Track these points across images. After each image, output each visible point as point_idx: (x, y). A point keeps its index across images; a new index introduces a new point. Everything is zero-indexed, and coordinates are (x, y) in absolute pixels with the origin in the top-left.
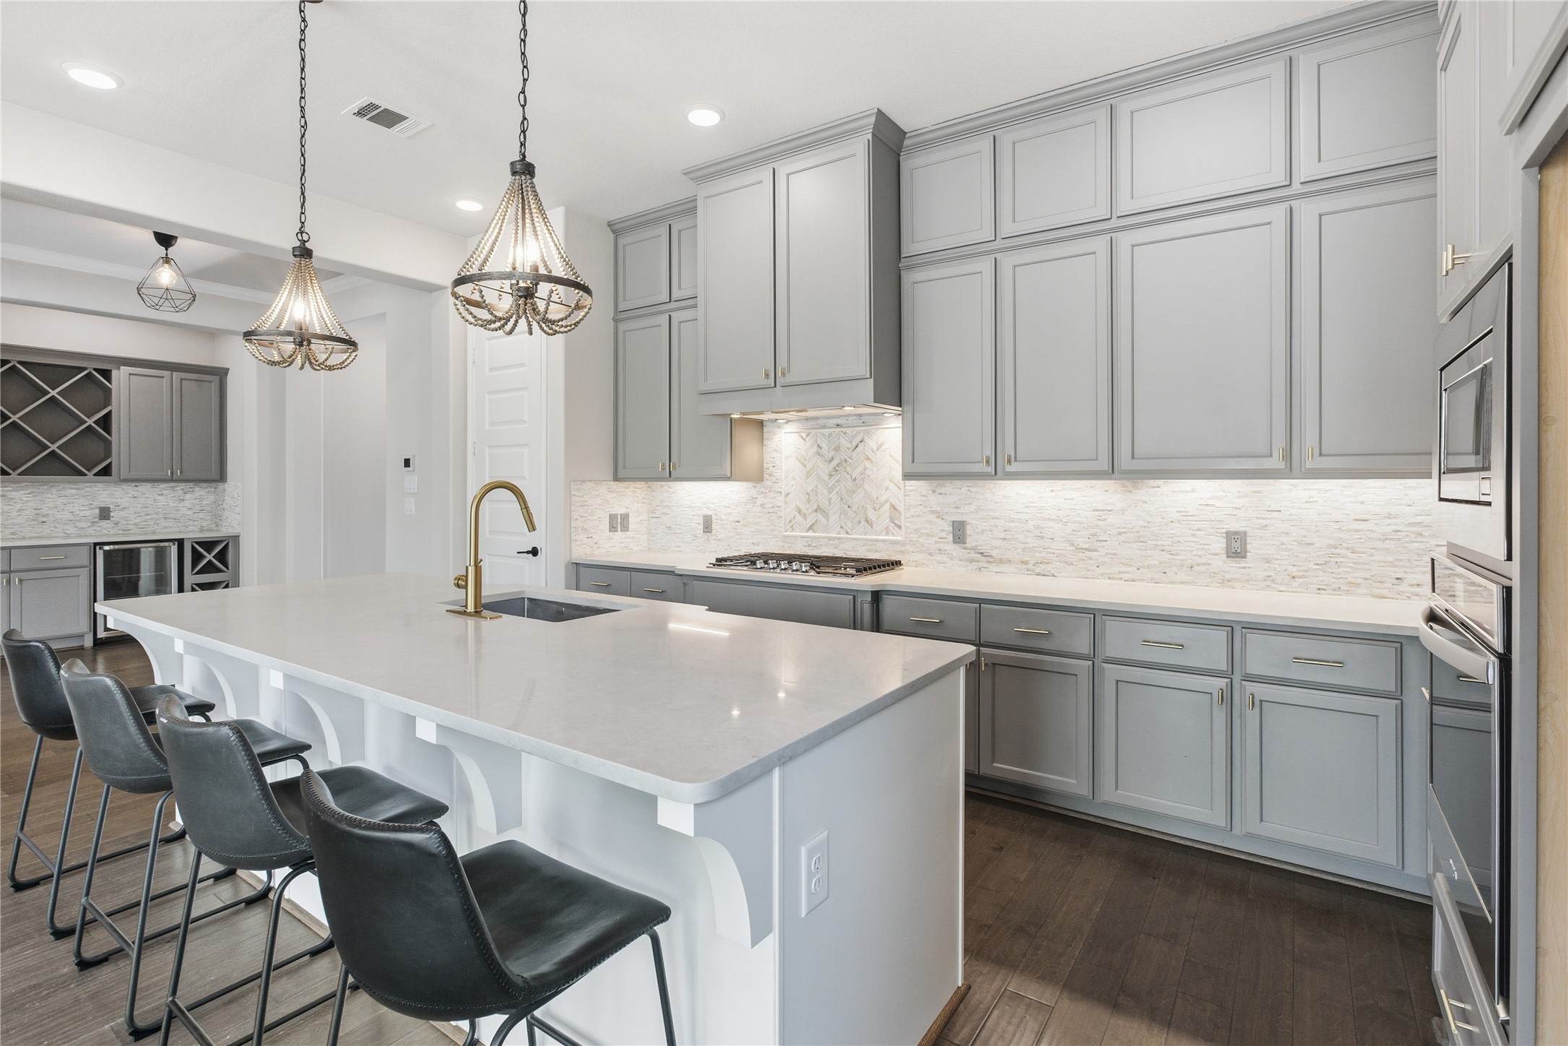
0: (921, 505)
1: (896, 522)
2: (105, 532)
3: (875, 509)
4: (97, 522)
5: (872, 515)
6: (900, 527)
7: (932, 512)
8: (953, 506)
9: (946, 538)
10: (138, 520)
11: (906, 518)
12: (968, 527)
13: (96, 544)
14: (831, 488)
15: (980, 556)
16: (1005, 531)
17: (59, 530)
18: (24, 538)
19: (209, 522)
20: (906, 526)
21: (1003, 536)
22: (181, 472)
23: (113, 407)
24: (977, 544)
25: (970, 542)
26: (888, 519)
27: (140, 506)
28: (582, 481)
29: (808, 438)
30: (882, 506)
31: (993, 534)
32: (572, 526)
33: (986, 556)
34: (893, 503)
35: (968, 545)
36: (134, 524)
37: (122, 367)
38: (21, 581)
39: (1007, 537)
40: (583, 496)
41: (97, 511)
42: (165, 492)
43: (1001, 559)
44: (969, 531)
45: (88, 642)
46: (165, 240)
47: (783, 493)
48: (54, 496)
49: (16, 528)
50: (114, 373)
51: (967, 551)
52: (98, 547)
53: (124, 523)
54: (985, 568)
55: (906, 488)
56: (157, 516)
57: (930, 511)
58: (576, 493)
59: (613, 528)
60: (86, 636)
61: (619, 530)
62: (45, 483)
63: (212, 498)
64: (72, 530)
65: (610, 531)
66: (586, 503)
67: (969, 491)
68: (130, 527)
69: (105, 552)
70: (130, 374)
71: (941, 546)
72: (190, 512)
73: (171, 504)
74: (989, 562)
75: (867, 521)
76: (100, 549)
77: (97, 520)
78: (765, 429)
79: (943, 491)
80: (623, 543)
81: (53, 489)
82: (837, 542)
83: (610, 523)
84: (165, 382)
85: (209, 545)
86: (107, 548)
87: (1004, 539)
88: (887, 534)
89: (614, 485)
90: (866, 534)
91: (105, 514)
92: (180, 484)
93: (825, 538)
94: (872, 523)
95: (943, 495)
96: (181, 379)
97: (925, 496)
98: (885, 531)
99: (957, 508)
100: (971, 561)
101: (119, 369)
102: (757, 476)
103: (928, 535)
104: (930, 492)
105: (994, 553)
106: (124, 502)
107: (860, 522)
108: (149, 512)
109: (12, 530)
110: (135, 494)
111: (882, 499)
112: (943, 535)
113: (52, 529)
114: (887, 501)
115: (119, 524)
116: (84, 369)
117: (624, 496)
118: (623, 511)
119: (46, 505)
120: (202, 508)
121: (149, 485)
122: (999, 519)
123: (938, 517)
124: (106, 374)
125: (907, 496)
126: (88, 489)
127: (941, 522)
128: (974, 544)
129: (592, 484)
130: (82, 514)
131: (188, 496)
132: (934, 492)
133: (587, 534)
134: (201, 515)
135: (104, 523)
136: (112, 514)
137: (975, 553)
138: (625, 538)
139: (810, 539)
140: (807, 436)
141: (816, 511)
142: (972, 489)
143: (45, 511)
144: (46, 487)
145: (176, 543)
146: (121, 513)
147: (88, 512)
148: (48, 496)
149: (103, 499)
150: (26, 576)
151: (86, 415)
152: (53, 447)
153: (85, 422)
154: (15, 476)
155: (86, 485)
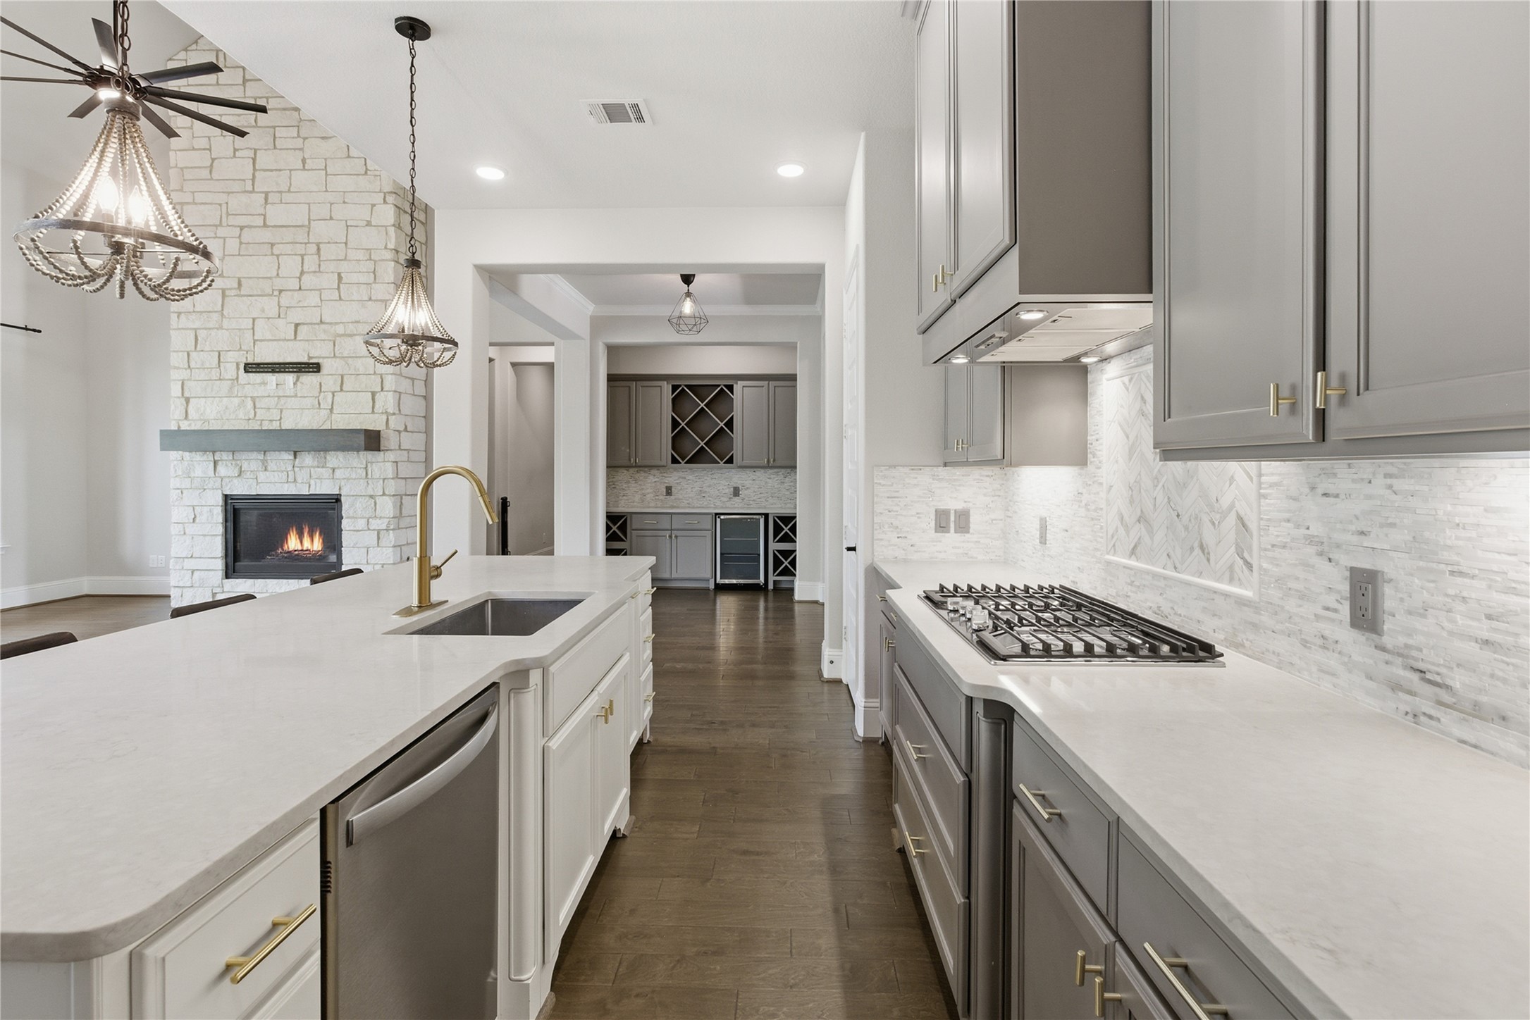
0: (1288, 521)
1: (1246, 555)
2: (736, 505)
3: (1213, 524)
4: (732, 498)
5: (1209, 536)
6: (1249, 566)
7: (1310, 540)
8: (1353, 528)
9: (1335, 611)
10: (755, 498)
11: (1261, 549)
12: (1388, 590)
13: (716, 514)
14: (1156, 478)
15: (1415, 677)
16: (1489, 617)
18: (693, 508)
20: (1260, 567)
21: (1485, 635)
22: (774, 461)
23: (734, 412)
24: (1411, 642)
25: (1394, 628)
26: (1233, 549)
27: (757, 486)
28: (890, 467)
29: (1131, 385)
30: (1224, 515)
31: (1454, 621)
32: (875, 521)
33: (1430, 682)
34: (1242, 513)
35: (1387, 640)
36: (753, 500)
37: (739, 382)
38: (676, 537)
39: (1496, 637)
40: (892, 485)
41: (732, 489)
42: (772, 476)
43: (1476, 704)
44: (1390, 599)
45: (712, 586)
46: (687, 279)
47: (1105, 484)
48: (708, 478)
50: (735, 387)
51: (1387, 656)
52: (717, 517)
53: (747, 499)
54: (1430, 717)
55: (1264, 479)
56: (766, 495)
57: (1307, 537)
58: (883, 482)
59: (941, 527)
60: (711, 580)
61: (952, 529)
62: (704, 469)
64: (718, 503)
65: (936, 532)
66: (896, 494)
67: (1390, 487)
68: (751, 502)
69: (721, 519)
70: (744, 387)
71: (1326, 628)
72: (788, 493)
73: (777, 486)
74: (1440, 703)
75: (1202, 547)
76: (719, 517)
77: (732, 496)
78: (1090, 377)
79: (1332, 489)
80: (959, 548)
81: (709, 473)
82: (1162, 583)
83: (936, 520)
84: (765, 389)
85: (787, 519)
86: (722, 517)
87: (1487, 642)
88: (1231, 580)
89: (943, 472)
90: (1200, 575)
91: (736, 492)
92: (780, 470)
93: (1148, 572)
94: (1209, 553)
95: (1332, 500)
96: (775, 387)
97: (1295, 499)
98: (1227, 575)
99: (1362, 533)
100: (1396, 687)
101: (737, 383)
102: (1079, 455)
103: (1302, 596)
104: (1307, 490)
105: (1458, 680)
106: (748, 483)
107: (1192, 549)
108: (762, 492)
110: (751, 477)
111: (1225, 502)
112: (1331, 600)
113: (708, 501)
114: (1232, 506)
115: (744, 500)
116: (719, 386)
117: (960, 485)
118: (960, 506)
119: (705, 485)
121: (762, 471)
122: (1473, 577)
123: (1321, 554)
124: (730, 388)
125: (1265, 496)
126: (728, 474)
127: (1327, 567)
128: (1402, 640)
129: (907, 470)
130: (724, 491)
131: (787, 479)
132: (1313, 488)
133: (898, 533)
135: (736, 499)
136: (740, 492)
137: (1405, 667)
138: (964, 542)
139: (1132, 572)
140: (1130, 380)
141: (1139, 521)
142: (1399, 484)
143: (704, 489)
144: (705, 472)
145: (763, 516)
146: (746, 492)
147: (727, 491)
148: (706, 478)
149: (736, 481)
150: (679, 533)
151: (721, 421)
152: (702, 443)
153: (720, 425)
154: (683, 464)
155: (725, 470)
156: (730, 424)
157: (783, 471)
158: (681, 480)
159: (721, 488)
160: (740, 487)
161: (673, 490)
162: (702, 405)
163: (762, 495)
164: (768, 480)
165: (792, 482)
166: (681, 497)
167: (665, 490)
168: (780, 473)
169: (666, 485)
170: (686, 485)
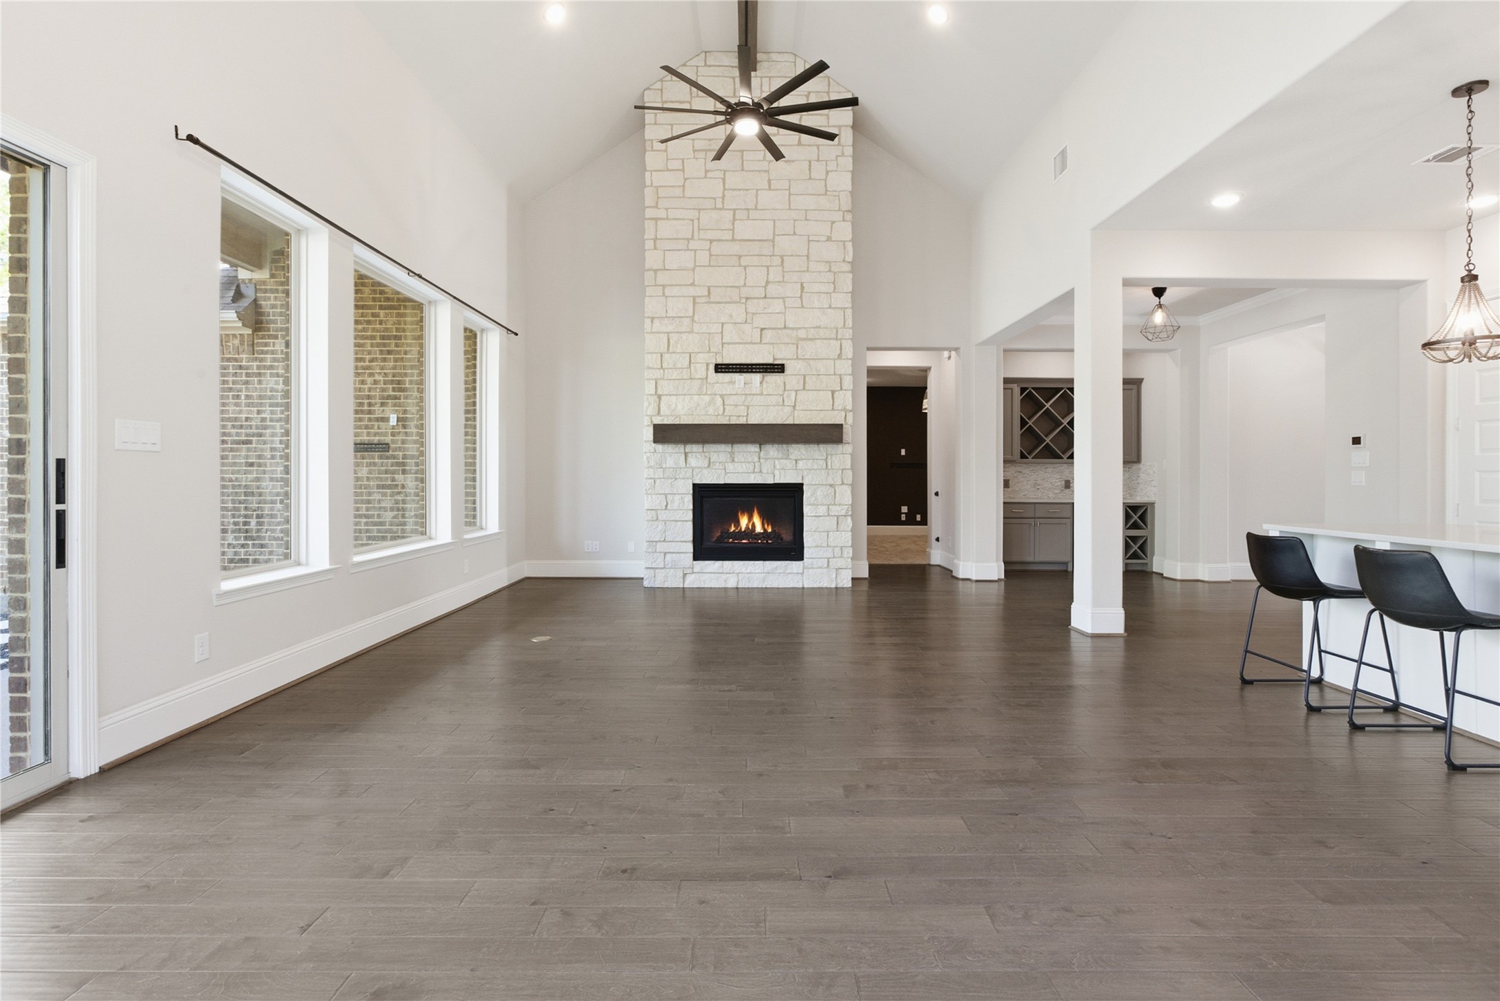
17: (1045, 494)
18: (1029, 498)
23: (1075, 413)
38: (1040, 524)
41: (1063, 483)
46: (1159, 292)
48: (1042, 472)
62: (1039, 464)
64: (1051, 495)
81: (1045, 468)
91: (1067, 484)
113: (1042, 493)
116: (1062, 388)
119: (1039, 478)
126: (1059, 468)
130: (1056, 484)
144: (1039, 467)
147: (1059, 484)
148: (1040, 472)
149: (1067, 475)
151: (1063, 419)
152: (1048, 440)
153: (1063, 423)
154: (1030, 459)
155: (1059, 465)
156: (1071, 423)
158: (1018, 474)
159: (1053, 481)
160: (1071, 480)
161: (1010, 482)
162: (1048, 406)
166: (1017, 489)
170: (1022, 479)
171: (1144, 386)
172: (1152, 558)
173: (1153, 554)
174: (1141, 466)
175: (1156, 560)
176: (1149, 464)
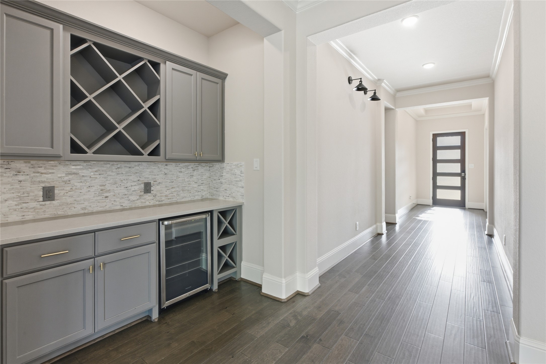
4: (142, 195)
10: (167, 193)
13: (160, 220)
17: (118, 203)
19: (206, 193)
22: (202, 155)
23: (161, 96)
27: (169, 181)
36: (165, 196)
37: (166, 61)
41: (143, 186)
42: (183, 170)
48: (113, 174)
49: (86, 203)
50: (162, 66)
52: (161, 222)
53: (159, 195)
56: (177, 189)
62: (107, 162)
63: (208, 174)
64: (126, 204)
68: (163, 198)
70: (172, 69)
73: (186, 180)
76: (163, 223)
77: (143, 193)
81: (113, 168)
84: (193, 78)
85: (223, 213)
86: (166, 223)
91: (147, 188)
92: (191, 163)
96: (202, 79)
101: (164, 62)
106: (161, 178)
108: (174, 186)
109: (83, 206)
110: (166, 171)
113: (113, 202)
115: (157, 197)
116: (142, 59)
119: (108, 182)
120: (202, 182)
121: (174, 164)
124: (156, 66)
126: (137, 168)
130: (133, 188)
131: (195, 173)
134: (202, 187)
135: (148, 197)
136: (152, 188)
143: (108, 187)
144: (108, 166)
145: (210, 213)
146: (158, 187)
147: (137, 188)
148: (110, 173)
149: (147, 176)
150: (106, 258)
151: (144, 103)
152: (120, 128)
153: (143, 107)
154: (90, 154)
155: (137, 163)
156: (154, 108)
157: (192, 165)
158: (70, 177)
159: (129, 184)
160: (152, 182)
161: (56, 191)
162: (120, 77)
163: (173, 190)
164: (179, 174)
165: (199, 175)
166: (70, 200)
167: (41, 193)
168: (190, 167)
169: (43, 185)
170: (79, 185)
171: (228, 82)
172: (241, 263)
173: (241, 260)
174: (225, 165)
175: (244, 265)
176: (235, 163)
